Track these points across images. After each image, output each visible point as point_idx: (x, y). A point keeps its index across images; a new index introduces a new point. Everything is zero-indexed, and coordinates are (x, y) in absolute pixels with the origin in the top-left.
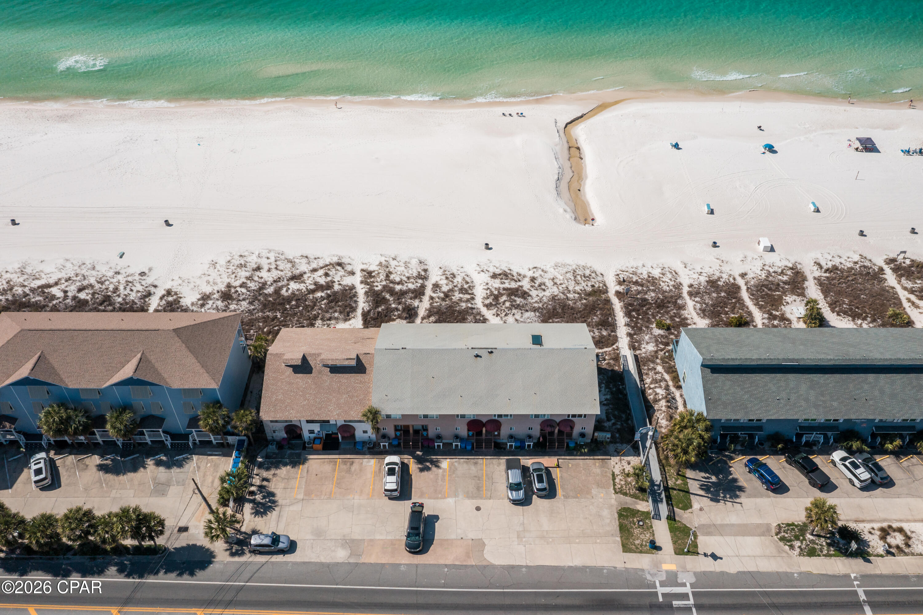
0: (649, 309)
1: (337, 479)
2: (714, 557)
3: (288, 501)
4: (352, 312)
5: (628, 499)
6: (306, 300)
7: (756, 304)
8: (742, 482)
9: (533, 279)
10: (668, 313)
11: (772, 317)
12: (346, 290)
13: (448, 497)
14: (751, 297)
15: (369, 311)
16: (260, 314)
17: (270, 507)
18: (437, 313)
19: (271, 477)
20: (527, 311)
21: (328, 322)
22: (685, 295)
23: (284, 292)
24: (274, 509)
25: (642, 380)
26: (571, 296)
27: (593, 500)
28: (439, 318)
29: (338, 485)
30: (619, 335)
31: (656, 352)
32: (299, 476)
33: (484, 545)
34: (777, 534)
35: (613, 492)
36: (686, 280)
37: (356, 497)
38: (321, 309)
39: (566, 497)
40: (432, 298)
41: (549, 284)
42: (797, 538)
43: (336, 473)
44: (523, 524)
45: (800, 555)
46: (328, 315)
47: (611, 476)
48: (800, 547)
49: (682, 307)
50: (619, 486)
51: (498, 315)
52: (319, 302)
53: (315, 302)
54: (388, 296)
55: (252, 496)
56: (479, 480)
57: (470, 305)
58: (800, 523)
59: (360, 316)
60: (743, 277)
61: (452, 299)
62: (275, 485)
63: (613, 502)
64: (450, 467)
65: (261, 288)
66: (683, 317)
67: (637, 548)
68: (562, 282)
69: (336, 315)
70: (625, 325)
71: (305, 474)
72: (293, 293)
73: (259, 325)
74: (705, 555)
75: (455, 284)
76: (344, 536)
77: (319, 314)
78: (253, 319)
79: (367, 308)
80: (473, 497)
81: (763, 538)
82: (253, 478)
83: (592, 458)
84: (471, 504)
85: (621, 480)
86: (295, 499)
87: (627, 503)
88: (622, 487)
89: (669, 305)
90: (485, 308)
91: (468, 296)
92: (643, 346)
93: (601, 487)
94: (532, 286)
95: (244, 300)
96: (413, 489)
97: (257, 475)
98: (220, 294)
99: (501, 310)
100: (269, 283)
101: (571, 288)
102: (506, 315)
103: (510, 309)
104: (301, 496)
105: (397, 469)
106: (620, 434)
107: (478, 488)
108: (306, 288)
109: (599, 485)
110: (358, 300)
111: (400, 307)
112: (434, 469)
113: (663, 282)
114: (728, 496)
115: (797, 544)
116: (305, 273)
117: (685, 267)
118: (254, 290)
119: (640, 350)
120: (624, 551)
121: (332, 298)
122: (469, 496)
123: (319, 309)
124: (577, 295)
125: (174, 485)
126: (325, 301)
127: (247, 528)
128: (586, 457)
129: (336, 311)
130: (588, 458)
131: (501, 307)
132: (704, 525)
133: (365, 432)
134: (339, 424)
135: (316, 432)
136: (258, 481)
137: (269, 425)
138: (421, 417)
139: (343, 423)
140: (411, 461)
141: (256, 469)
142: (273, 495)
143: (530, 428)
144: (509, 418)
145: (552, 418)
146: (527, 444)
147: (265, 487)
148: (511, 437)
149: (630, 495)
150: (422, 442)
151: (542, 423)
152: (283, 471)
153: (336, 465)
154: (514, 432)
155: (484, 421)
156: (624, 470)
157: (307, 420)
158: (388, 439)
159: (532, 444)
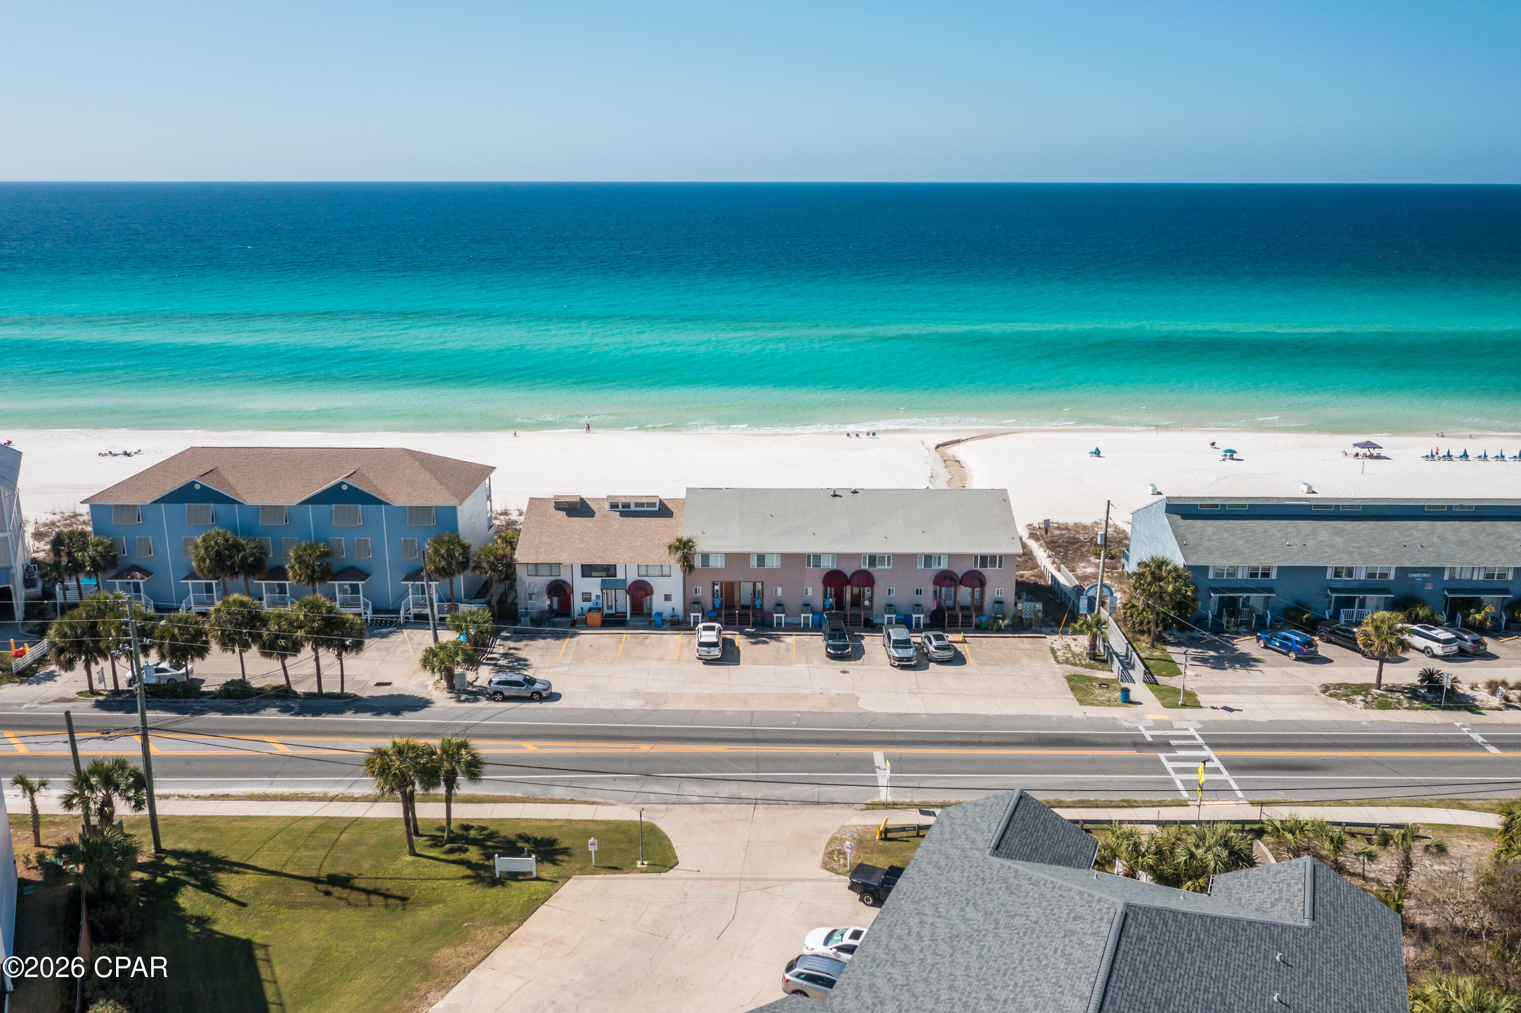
1: (623, 650)
2: (1229, 709)
5: (1079, 668)
13: (796, 663)
24: (528, 669)
27: (1024, 668)
29: (625, 654)
33: (857, 698)
34: (1324, 692)
35: (1055, 662)
37: (653, 663)
39: (981, 665)
43: (622, 647)
44: (917, 684)
45: (1366, 708)
47: (1049, 651)
48: (1363, 701)
50: (1064, 658)
55: (492, 661)
62: (528, 653)
63: (1057, 670)
64: (798, 642)
67: (1102, 702)
74: (1213, 707)
76: (636, 690)
81: (1301, 696)
82: (494, 647)
83: (1016, 635)
85: (1065, 653)
86: (559, 663)
87: (1078, 672)
88: (1068, 659)
93: (1036, 659)
96: (741, 658)
109: (1032, 658)
112: (773, 642)
115: (1358, 698)
120: (1081, 704)
128: (1007, 635)
130: (1011, 635)
132: (1203, 687)
133: (667, 598)
134: (630, 580)
135: (594, 598)
136: (501, 650)
137: (524, 583)
138: (754, 563)
139: (636, 578)
140: (737, 636)
141: (498, 642)
142: (525, 660)
143: (919, 592)
144: (886, 567)
145: (951, 569)
146: (914, 616)
147: (512, 654)
148: (890, 605)
149: (1083, 666)
150: (753, 616)
151: (937, 576)
152: (541, 643)
153: (622, 638)
154: (893, 598)
155: (849, 574)
156: (1068, 645)
157: (582, 566)
158: (702, 609)
159: (922, 616)
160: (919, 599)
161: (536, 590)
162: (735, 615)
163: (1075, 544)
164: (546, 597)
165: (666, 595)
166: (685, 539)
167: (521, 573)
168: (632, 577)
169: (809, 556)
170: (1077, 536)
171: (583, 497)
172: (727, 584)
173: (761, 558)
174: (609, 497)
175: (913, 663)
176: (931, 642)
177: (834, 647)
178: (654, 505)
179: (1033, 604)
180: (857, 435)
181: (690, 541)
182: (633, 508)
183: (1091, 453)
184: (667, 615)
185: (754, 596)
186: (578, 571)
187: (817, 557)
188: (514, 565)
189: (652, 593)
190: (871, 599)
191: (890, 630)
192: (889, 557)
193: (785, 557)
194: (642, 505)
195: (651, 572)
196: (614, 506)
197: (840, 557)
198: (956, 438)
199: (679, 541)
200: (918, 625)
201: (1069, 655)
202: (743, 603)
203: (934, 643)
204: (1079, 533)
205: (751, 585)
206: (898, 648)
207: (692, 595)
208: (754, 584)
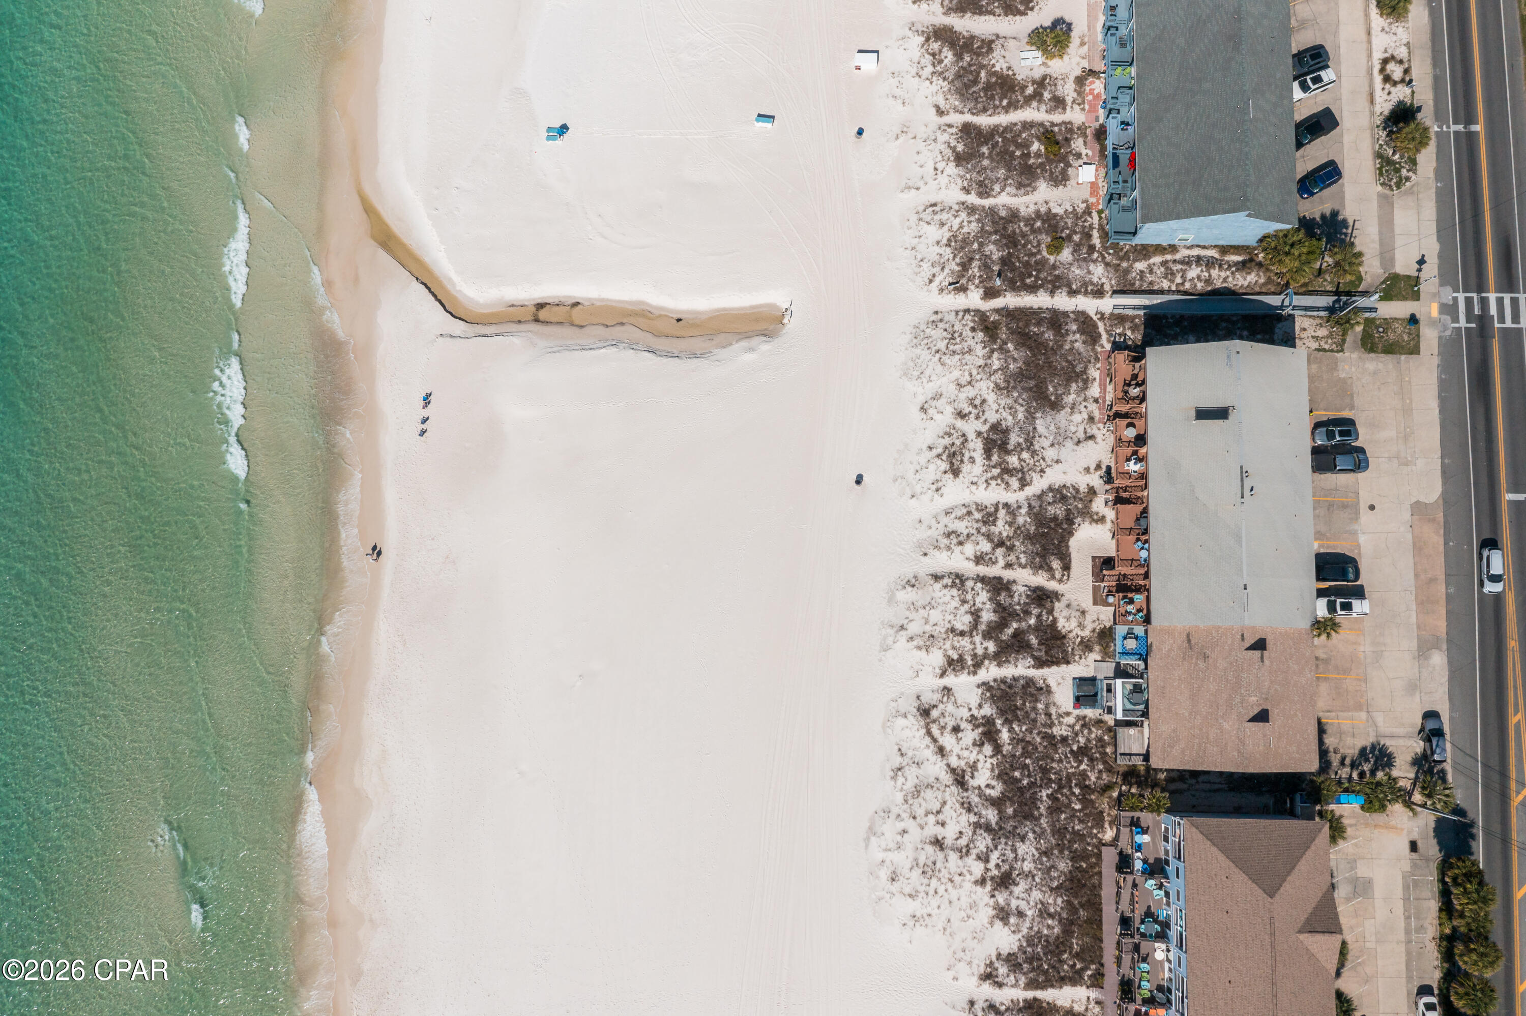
0: (1018, 258)
1: (1338, 674)
2: (1421, 262)
3: (1370, 730)
4: (1034, 683)
5: (1349, 338)
6: (1014, 756)
7: (1007, 110)
8: (1327, 209)
9: (962, 415)
10: (1024, 235)
11: (1037, 96)
12: (992, 696)
13: (1358, 542)
14: (989, 113)
15: (1035, 658)
16: (1043, 821)
17: (1380, 750)
18: (1043, 557)
19: (1339, 756)
20: (1035, 428)
21: (1054, 717)
22: (987, 202)
23: (994, 793)
24: (1383, 745)
25: (1161, 292)
26: (996, 364)
27: (1355, 378)
28: (1053, 554)
29: (1346, 671)
30: (1072, 308)
31: (1107, 264)
32: (1337, 721)
33: (1418, 502)
34: (1392, 190)
35: (1341, 354)
36: (953, 195)
37: (1362, 649)
38: (1030, 731)
39: (1352, 407)
40: (1009, 566)
41: (970, 392)
42: (1397, 171)
43: (1330, 676)
44: (1389, 458)
45: (1415, 173)
46: (1042, 718)
48: (1408, 171)
49: (1014, 215)
50: (1334, 346)
51: (1042, 471)
52: (1018, 735)
53: (1016, 740)
54: (1009, 631)
55: (1366, 775)
56: (1333, 505)
57: (1024, 511)
58: (1377, 162)
59: (1040, 670)
60: (943, 112)
61: (1008, 536)
62: (1349, 748)
63: (1355, 356)
65: (988, 828)
66: (1033, 216)
67: (1413, 339)
68: (967, 374)
69: (1040, 706)
70: (1052, 297)
71: (1334, 714)
72: (999, 777)
73: (1065, 819)
74: (1419, 270)
75: (974, 531)
76: (1414, 658)
77: (1038, 734)
78: (1052, 831)
79: (1030, 661)
80: (1357, 513)
81: (1395, 205)
82: (1340, 778)
84: (1366, 517)
85: (1326, 343)
86: (1368, 721)
87: (1354, 341)
88: (1335, 343)
89: (1011, 229)
90: (1027, 488)
91: (1002, 513)
92: (1095, 280)
93: (1337, 366)
94: (977, 418)
95: (1014, 850)
97: (1336, 773)
98: (996, 893)
99: (1035, 465)
100: (973, 819)
101: (981, 362)
102: (1044, 459)
103: (1034, 453)
104: (1363, 715)
105: (1342, 600)
106: (1258, 333)
107: (1344, 506)
108: (991, 757)
109: (1334, 367)
110: (1010, 676)
111: (1035, 611)
113: (961, 227)
114: (1344, 230)
115: (1404, 172)
116: (948, 765)
117: (918, 189)
118: (993, 840)
119: (1103, 285)
120: (1418, 353)
121: (1010, 717)
122: (1356, 517)
123: (1031, 733)
124: (996, 355)
125: (1356, 873)
126: (1014, 726)
127: (1408, 772)
129: (1034, 709)
131: (1028, 464)
132: (1381, 264)
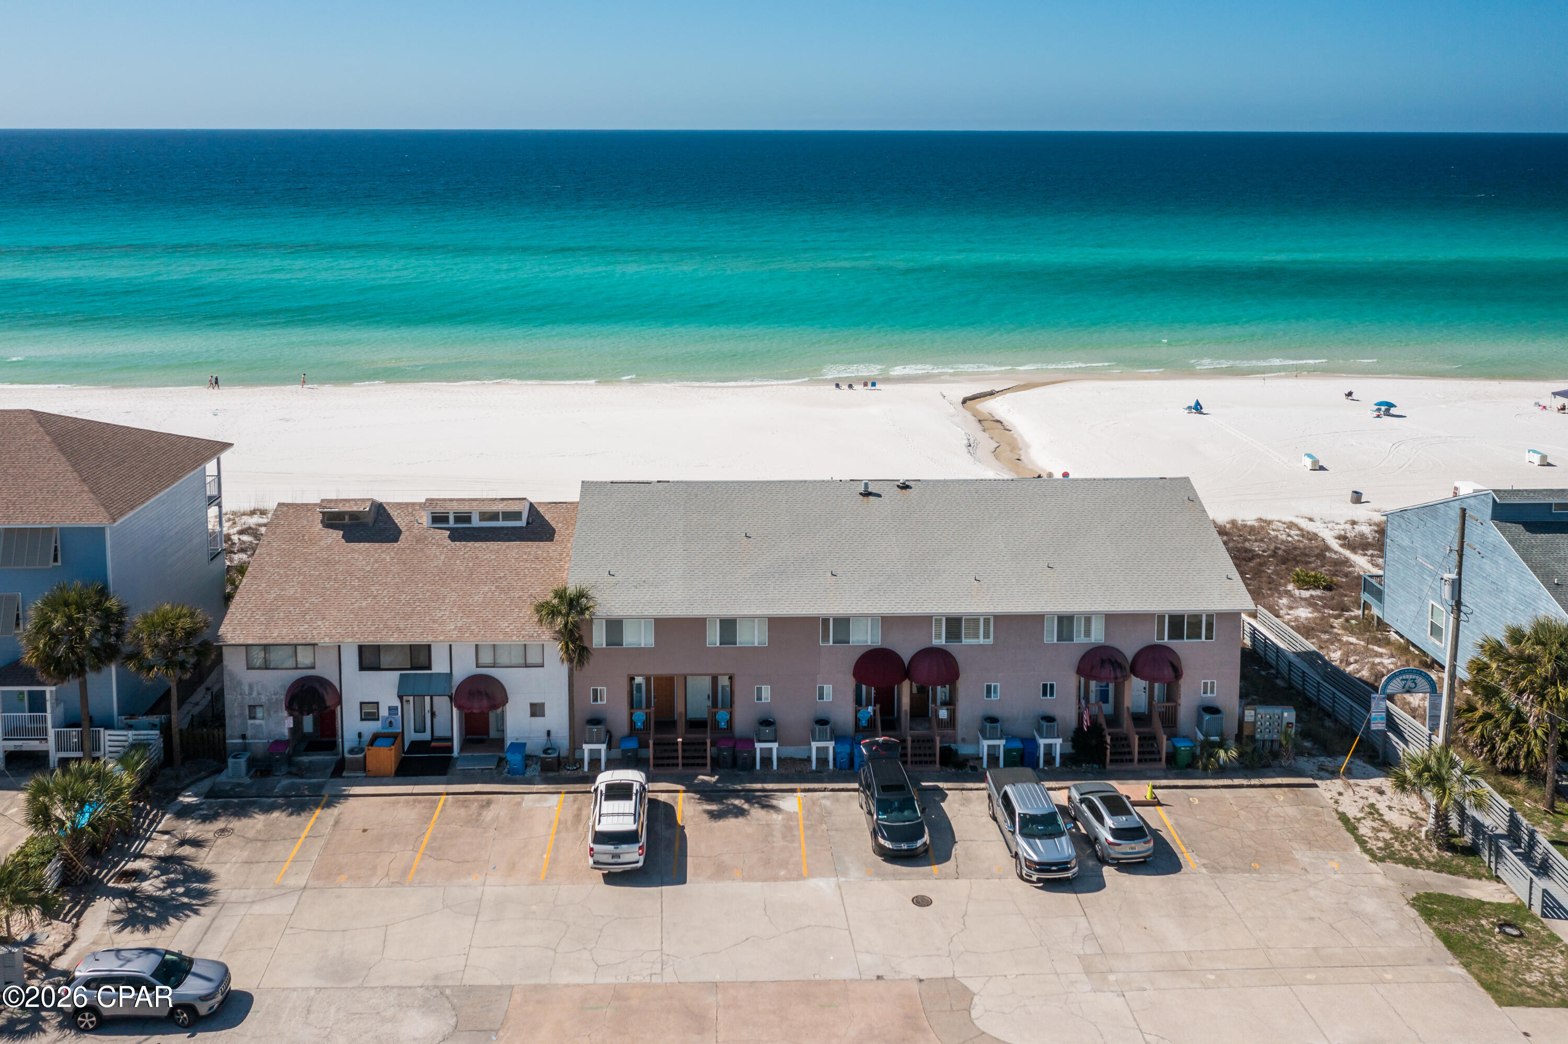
1: (434, 839)
5: (1428, 874)
13: (811, 875)
17: (185, 907)
19: (210, 836)
22: (1337, 548)
24: (196, 912)
27: (1310, 877)
29: (434, 852)
32: (305, 834)
35: (1366, 856)
36: (1326, 532)
37: (493, 881)
39: (1216, 869)
43: (432, 826)
44: (1093, 937)
47: (1339, 823)
50: (1379, 844)
55: (129, 882)
62: (220, 855)
63: (1381, 880)
64: (808, 812)
67: (1544, 994)
76: (437, 977)
82: (149, 839)
83: (1254, 782)
84: (893, 891)
85: (1376, 830)
86: (281, 887)
87: (1428, 883)
88: (1388, 845)
93: (1322, 848)
96: (689, 860)
97: (165, 833)
104: (299, 880)
109: (1312, 843)
112: (757, 813)
120: (1502, 1002)
128: (1237, 782)
130: (1245, 782)
133: (537, 710)
134: (459, 676)
135: (384, 712)
136: (160, 846)
137: (240, 683)
138: (714, 637)
139: (474, 670)
140: (681, 796)
141: (166, 821)
142: (206, 877)
143: (1047, 690)
144: (982, 641)
145: (1111, 643)
146: (1042, 742)
147: (180, 860)
148: (993, 720)
149: (1429, 866)
150: (712, 745)
151: (1083, 658)
152: (258, 822)
153: (436, 802)
154: (998, 704)
155: (906, 656)
156: (1372, 806)
157: (361, 648)
158: (609, 732)
159: (1059, 741)
160: (1049, 705)
161: (263, 699)
162: (677, 743)
163: (1250, 560)
164: (286, 713)
165: (533, 706)
166: (572, 590)
167: (234, 663)
168: (464, 668)
169: (826, 621)
170: (1247, 544)
171: (380, 499)
172: (658, 679)
173: (729, 626)
174: (430, 501)
175: (1069, 874)
176: (1100, 819)
177: (894, 834)
178: (517, 515)
179: (1277, 710)
180: (850, 386)
181: (581, 595)
182: (476, 522)
183: (1189, 408)
184: (535, 744)
185: (715, 704)
186: (351, 659)
187: (843, 623)
188: (220, 647)
189: (505, 700)
190: (950, 703)
191: (1008, 789)
192: (987, 621)
193: (776, 624)
194: (494, 516)
195: (503, 659)
196: (439, 519)
197: (889, 622)
198: (987, 389)
199: (560, 594)
200: (1049, 759)
201: (1388, 836)
202: (692, 715)
203: (1109, 822)
204: (1246, 540)
205: (707, 681)
206: (1034, 836)
207: (587, 705)
208: (715, 679)
